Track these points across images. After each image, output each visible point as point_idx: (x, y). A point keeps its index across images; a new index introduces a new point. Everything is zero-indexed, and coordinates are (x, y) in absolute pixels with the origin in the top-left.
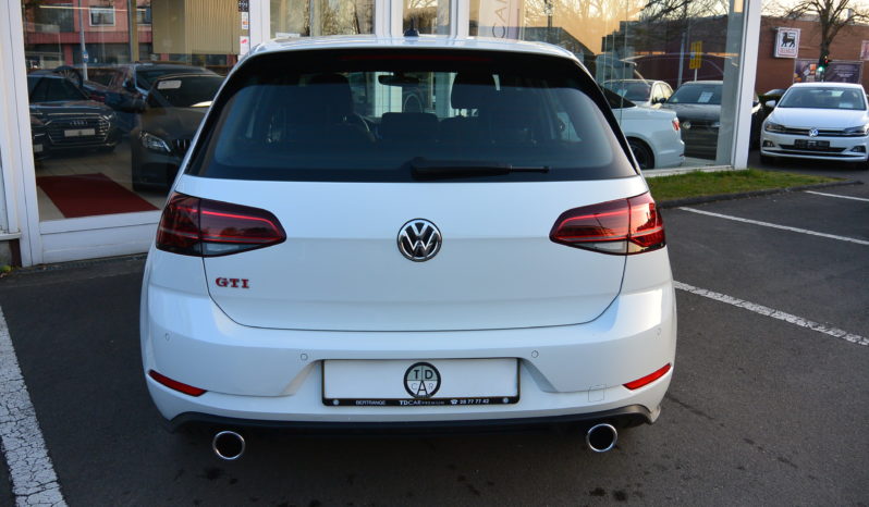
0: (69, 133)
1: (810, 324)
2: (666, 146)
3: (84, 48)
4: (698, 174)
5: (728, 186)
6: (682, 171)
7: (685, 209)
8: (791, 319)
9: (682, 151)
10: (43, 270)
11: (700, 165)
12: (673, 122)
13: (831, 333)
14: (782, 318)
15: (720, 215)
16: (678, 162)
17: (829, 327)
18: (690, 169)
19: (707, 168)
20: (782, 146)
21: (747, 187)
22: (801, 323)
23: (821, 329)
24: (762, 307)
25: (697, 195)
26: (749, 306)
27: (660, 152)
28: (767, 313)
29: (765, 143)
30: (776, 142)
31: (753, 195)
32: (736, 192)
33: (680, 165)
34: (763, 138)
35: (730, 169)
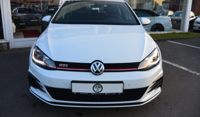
0: (32, 21)
1: (188, 70)
2: (167, 26)
3: (41, 2)
4: (175, 33)
5: (182, 36)
6: (171, 32)
7: (168, 41)
8: (183, 68)
9: (171, 27)
10: (14, 49)
11: (175, 31)
12: (169, 20)
13: (193, 72)
14: (181, 68)
15: (176, 43)
16: (170, 30)
17: (193, 71)
18: (173, 32)
19: (177, 32)
20: (199, 27)
21: (186, 36)
22: (186, 69)
23: (191, 71)
24: (177, 65)
25: (172, 38)
26: (174, 65)
27: (166, 27)
28: (178, 66)
29: (195, 26)
30: (197, 26)
31: (187, 38)
32: (183, 37)
33: (171, 31)
34: (194, 25)
35: (183, 32)
